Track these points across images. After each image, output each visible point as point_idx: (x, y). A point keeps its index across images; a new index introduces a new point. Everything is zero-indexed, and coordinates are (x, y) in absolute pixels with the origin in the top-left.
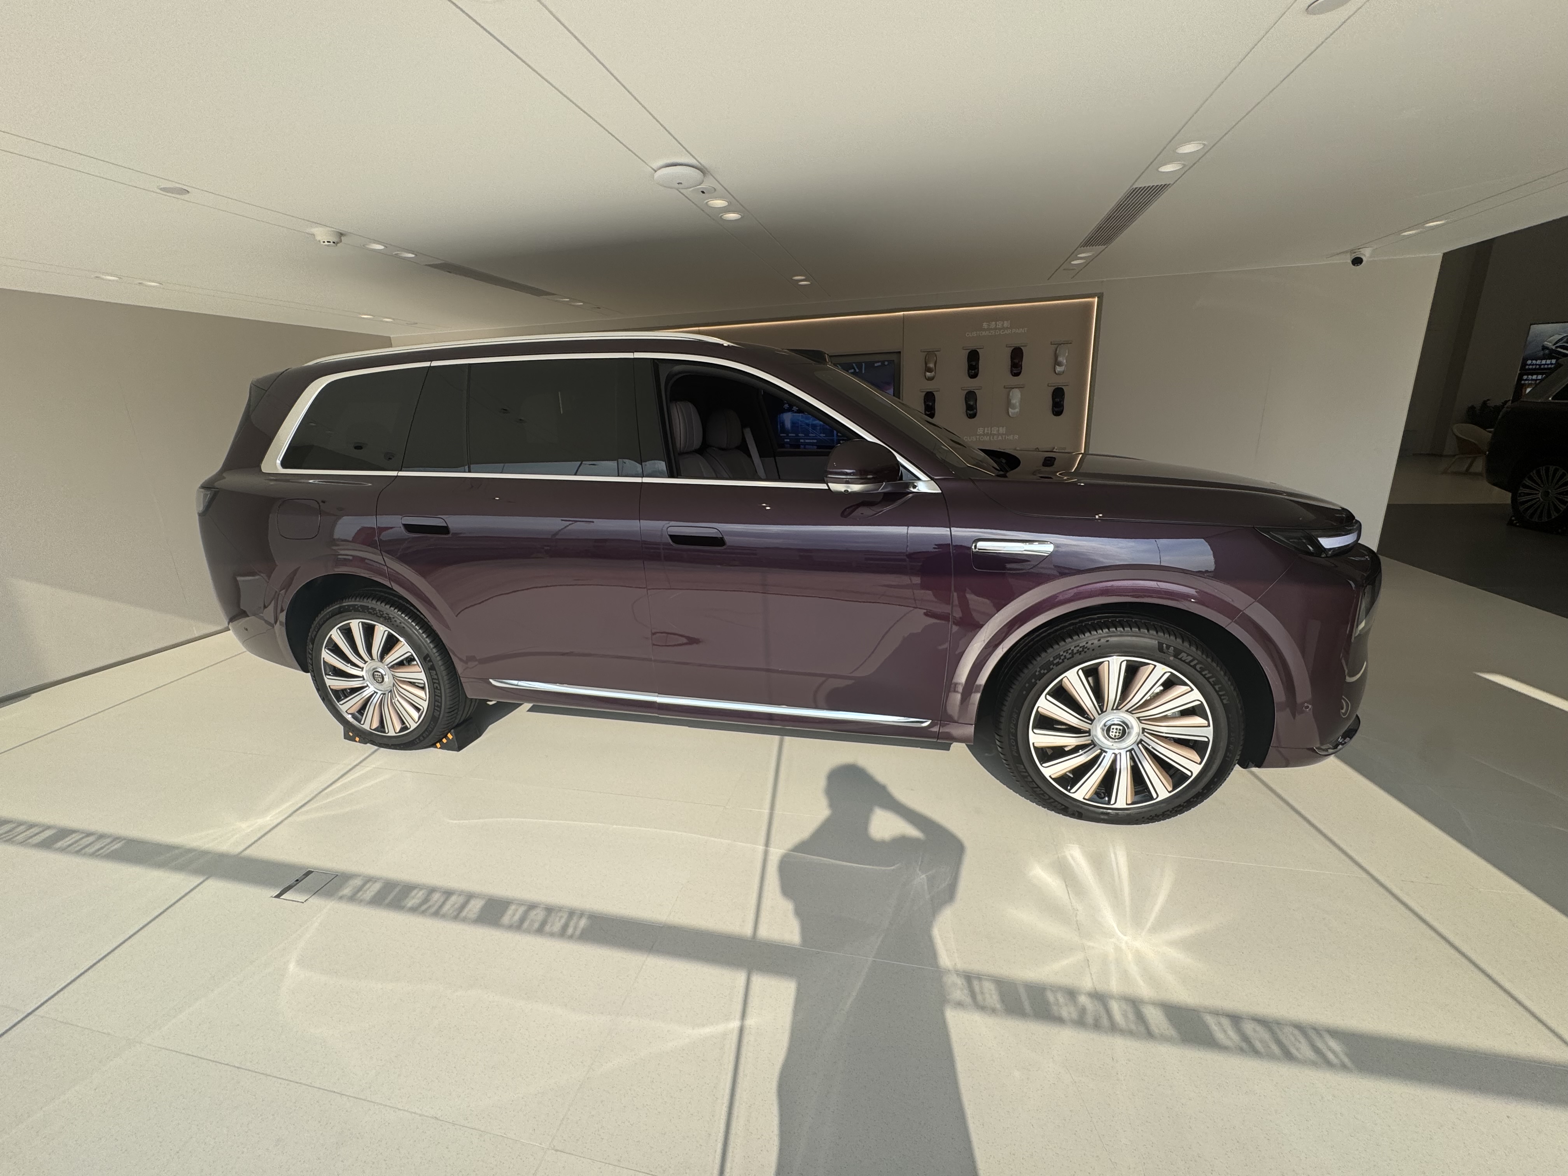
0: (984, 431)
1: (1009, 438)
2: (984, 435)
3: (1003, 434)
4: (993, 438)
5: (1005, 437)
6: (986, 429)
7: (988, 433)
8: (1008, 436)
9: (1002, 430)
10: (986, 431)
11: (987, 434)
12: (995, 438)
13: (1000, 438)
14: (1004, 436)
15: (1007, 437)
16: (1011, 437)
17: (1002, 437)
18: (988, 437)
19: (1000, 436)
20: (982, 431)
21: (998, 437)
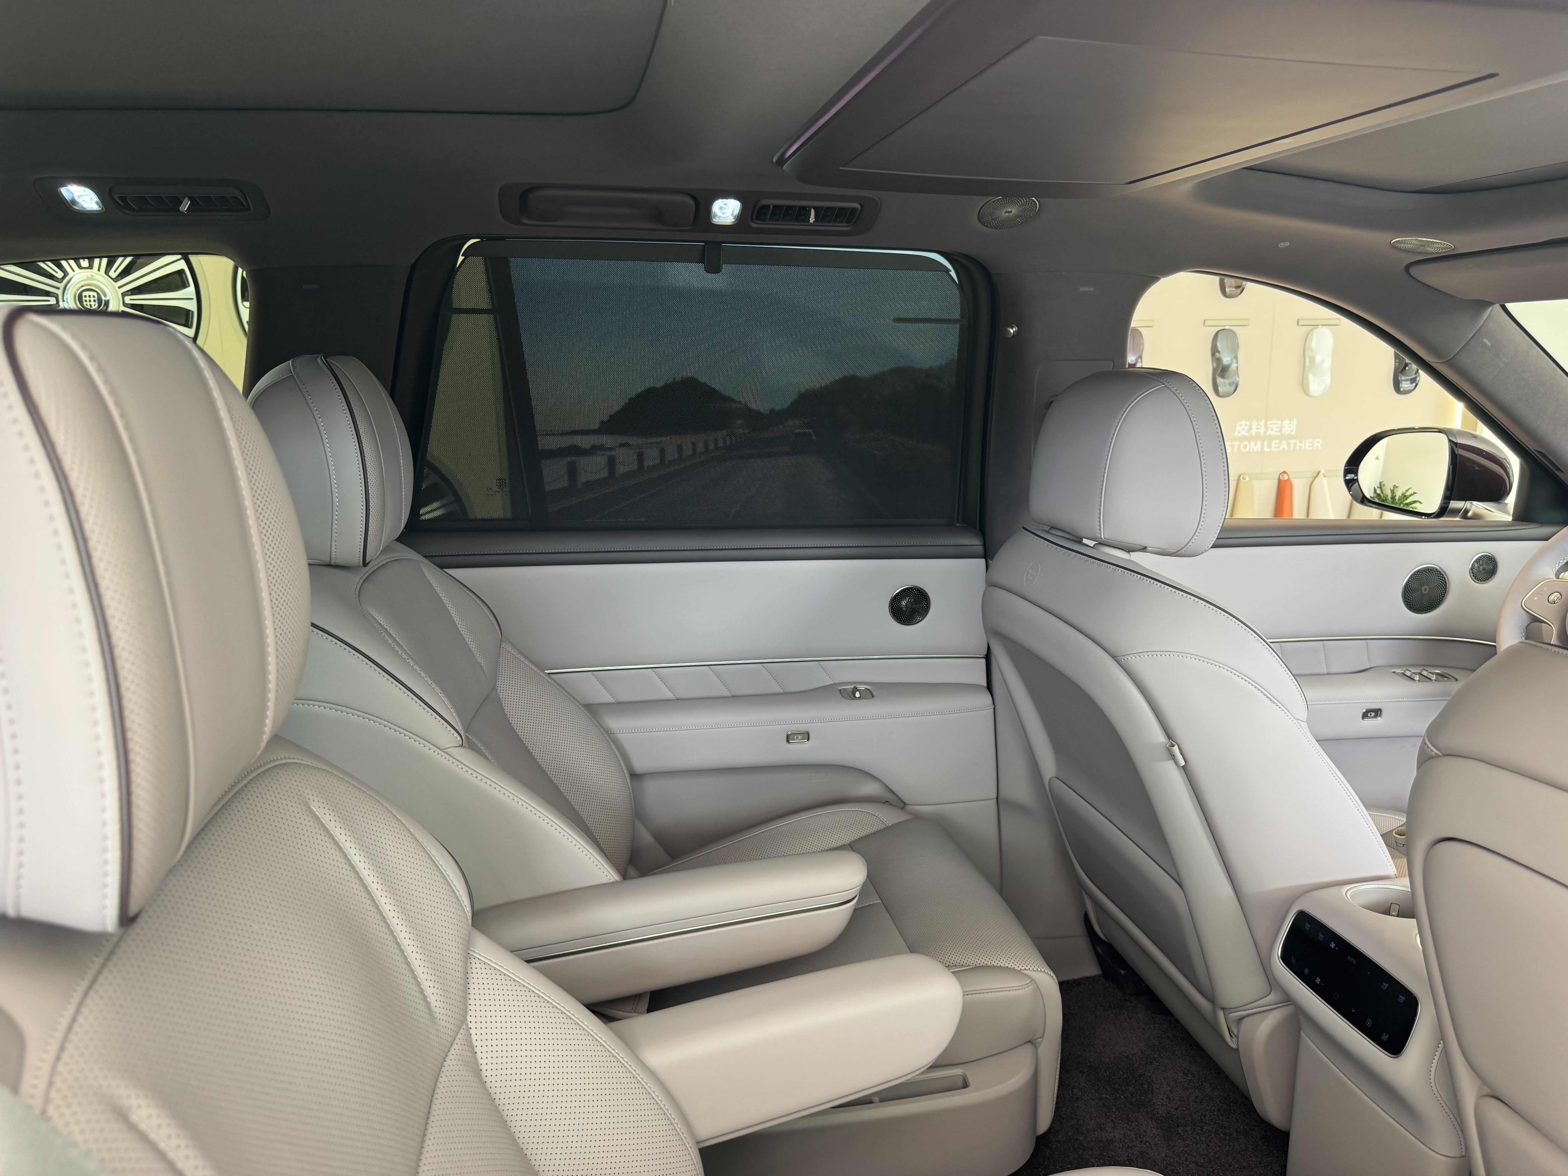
0: (1250, 429)
1: (1303, 445)
2: (1249, 439)
3: (1293, 437)
4: (1269, 446)
5: (1295, 444)
6: (1254, 423)
7: (1258, 434)
8: (1301, 442)
9: (1289, 427)
10: (1254, 431)
11: (1258, 437)
12: (1273, 445)
13: (1284, 446)
14: (1292, 441)
15: (1298, 445)
16: (1308, 444)
17: (1289, 445)
18: (1259, 443)
19: (1284, 442)
20: (1247, 428)
21: (1280, 444)
